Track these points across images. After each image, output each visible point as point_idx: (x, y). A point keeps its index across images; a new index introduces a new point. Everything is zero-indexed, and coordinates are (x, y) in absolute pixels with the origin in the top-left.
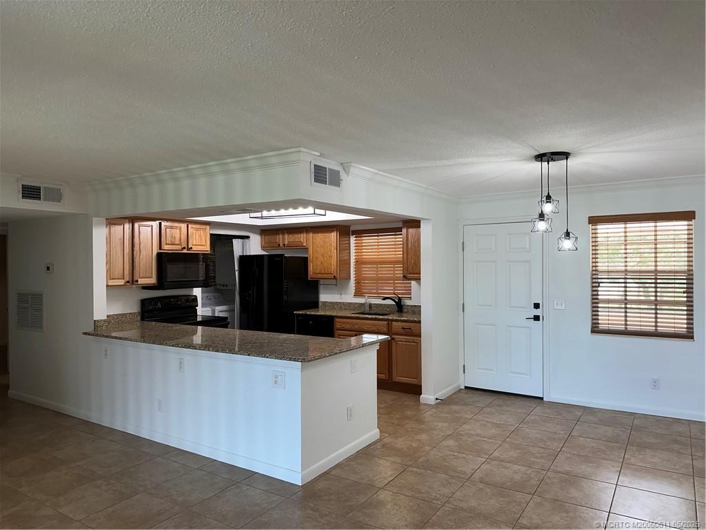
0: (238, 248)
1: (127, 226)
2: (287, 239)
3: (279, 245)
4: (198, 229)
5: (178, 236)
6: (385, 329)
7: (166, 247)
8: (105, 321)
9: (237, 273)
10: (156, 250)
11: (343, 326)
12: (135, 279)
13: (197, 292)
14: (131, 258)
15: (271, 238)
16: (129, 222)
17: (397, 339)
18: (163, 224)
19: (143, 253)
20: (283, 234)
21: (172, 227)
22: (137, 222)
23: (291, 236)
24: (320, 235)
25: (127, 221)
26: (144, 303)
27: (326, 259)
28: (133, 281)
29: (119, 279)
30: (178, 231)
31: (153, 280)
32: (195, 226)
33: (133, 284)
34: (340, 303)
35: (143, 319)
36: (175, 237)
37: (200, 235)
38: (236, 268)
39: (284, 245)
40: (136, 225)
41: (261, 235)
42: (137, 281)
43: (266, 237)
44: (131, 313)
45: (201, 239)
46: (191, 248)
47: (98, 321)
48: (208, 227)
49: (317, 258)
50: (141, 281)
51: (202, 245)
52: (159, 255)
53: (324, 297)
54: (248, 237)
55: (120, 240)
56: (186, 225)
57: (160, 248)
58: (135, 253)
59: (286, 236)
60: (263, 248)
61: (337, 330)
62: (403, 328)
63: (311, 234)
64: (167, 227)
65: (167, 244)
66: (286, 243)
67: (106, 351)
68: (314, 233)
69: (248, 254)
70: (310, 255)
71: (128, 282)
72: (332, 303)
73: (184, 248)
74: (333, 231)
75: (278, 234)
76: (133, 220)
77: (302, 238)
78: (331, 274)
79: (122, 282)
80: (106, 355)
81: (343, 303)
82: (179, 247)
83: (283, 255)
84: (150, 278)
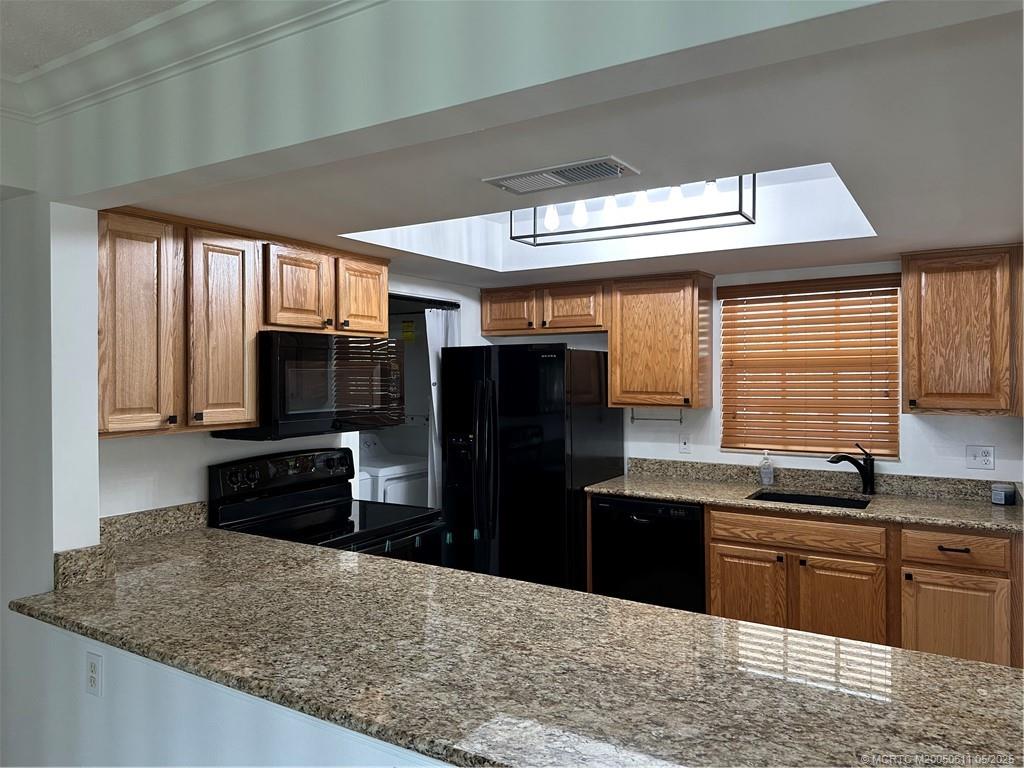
0: (437, 331)
1: (171, 249)
2: (552, 310)
3: (530, 324)
4: (361, 274)
5: (312, 288)
6: (876, 548)
7: (282, 318)
8: (93, 553)
9: (434, 390)
10: (253, 325)
11: (738, 531)
12: (194, 409)
13: (350, 440)
14: (180, 344)
15: (510, 308)
16: (176, 236)
17: (919, 579)
18: (275, 250)
19: (218, 332)
20: (541, 298)
21: (296, 262)
22: (200, 236)
23: (561, 302)
24: (643, 297)
25: (170, 228)
26: (216, 474)
27: (660, 357)
28: (185, 418)
29: (141, 410)
30: (313, 273)
31: (244, 413)
32: (354, 264)
33: (186, 423)
34: (684, 463)
35: (213, 522)
36: (305, 291)
37: (367, 290)
38: (434, 378)
39: (544, 323)
40: (198, 248)
41: (482, 301)
42: (199, 416)
43: (495, 306)
44: (178, 508)
45: (369, 300)
46: (346, 323)
47: (68, 556)
48: (385, 269)
49: (635, 354)
50: (213, 416)
51: (371, 317)
52: (263, 340)
53: (637, 447)
54: (455, 306)
55: (147, 286)
56: (332, 260)
57: (266, 320)
58: (193, 330)
59: (549, 303)
60: (486, 332)
61: (716, 540)
62: (941, 548)
63: (618, 297)
64: (283, 260)
65: (283, 309)
66: (548, 319)
67: (93, 668)
68: (625, 292)
69: (457, 345)
70: (615, 346)
71: (172, 419)
72: (661, 463)
73: (329, 322)
74: (683, 287)
75: (528, 298)
76: (187, 230)
77: (593, 307)
78: (677, 393)
79: (152, 421)
80: (93, 681)
81: (693, 465)
82: (314, 320)
83: (563, 345)
84: (237, 405)
